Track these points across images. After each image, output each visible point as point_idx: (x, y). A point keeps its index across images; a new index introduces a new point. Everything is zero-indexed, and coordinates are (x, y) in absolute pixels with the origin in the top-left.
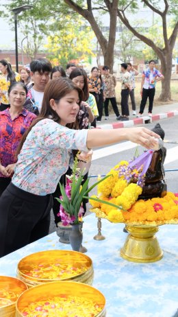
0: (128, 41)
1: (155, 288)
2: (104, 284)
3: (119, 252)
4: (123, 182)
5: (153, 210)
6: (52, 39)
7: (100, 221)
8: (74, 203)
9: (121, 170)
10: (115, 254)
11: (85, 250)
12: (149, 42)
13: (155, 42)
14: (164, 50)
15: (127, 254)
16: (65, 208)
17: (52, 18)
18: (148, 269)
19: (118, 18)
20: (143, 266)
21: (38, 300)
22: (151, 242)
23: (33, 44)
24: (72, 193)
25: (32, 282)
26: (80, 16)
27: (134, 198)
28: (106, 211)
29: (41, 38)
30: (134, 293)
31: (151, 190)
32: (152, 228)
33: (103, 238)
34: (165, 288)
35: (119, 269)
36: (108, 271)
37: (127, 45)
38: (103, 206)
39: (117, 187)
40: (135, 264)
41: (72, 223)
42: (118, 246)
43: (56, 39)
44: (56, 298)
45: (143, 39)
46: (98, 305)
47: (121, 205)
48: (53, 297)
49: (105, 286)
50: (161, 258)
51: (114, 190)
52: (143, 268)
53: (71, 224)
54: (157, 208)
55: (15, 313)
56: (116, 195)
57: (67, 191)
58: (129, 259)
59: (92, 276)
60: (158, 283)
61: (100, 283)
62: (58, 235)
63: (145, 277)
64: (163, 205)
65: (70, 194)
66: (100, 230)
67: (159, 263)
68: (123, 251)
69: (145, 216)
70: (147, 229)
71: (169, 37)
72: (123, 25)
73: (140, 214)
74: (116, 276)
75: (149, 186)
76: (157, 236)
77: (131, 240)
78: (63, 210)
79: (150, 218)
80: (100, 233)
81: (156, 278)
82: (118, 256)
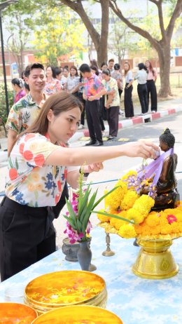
0: (121, 33)
1: (174, 306)
2: (118, 306)
3: (131, 268)
4: (133, 194)
5: (167, 222)
6: (39, 33)
7: (108, 236)
8: (81, 219)
9: (129, 181)
10: (127, 271)
11: (94, 269)
12: (145, 34)
13: (150, 33)
14: (161, 41)
15: (140, 270)
16: (72, 225)
17: (38, 11)
18: (164, 286)
19: (110, 9)
20: (158, 283)
22: (165, 256)
23: (18, 41)
24: (79, 208)
25: (42, 308)
26: (68, 8)
27: (147, 212)
28: (116, 225)
29: (27, 34)
30: (151, 313)
31: (163, 201)
32: (166, 241)
33: (112, 254)
35: (133, 287)
36: (121, 290)
37: (121, 37)
38: (112, 220)
39: (126, 200)
40: (149, 281)
41: (80, 239)
42: (129, 262)
43: (43, 34)
45: (138, 30)
47: (132, 219)
49: (120, 307)
50: (177, 273)
51: (123, 202)
52: (159, 285)
53: (78, 241)
54: (171, 219)
56: (126, 208)
57: (73, 206)
58: (143, 275)
59: (105, 298)
60: (176, 301)
61: (113, 304)
62: (64, 253)
63: (161, 294)
64: (177, 216)
65: (77, 210)
66: (108, 245)
67: (175, 279)
68: (135, 267)
69: (158, 229)
70: (161, 242)
71: (166, 27)
72: (116, 16)
73: (153, 227)
74: (130, 296)
75: (161, 197)
76: (171, 249)
77: (143, 255)
78: (70, 228)
79: (164, 231)
80: (108, 249)
81: (174, 296)
82: (130, 273)
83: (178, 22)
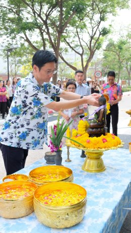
1: (106, 185)
3: (81, 168)
5: (102, 142)
6: (25, 67)
10: (79, 169)
12: (74, 68)
13: (77, 68)
15: (86, 168)
16: (53, 142)
17: (25, 56)
18: (99, 176)
20: (96, 174)
21: (44, 194)
22: (99, 161)
23: (14, 70)
24: (57, 133)
25: (39, 183)
29: (19, 66)
30: (95, 188)
31: (99, 131)
33: (70, 161)
34: (112, 185)
35: (83, 176)
37: (62, 71)
40: (91, 173)
41: (56, 151)
42: (79, 165)
43: (27, 67)
44: (55, 192)
46: (81, 195)
48: (53, 191)
50: (105, 169)
52: (97, 176)
54: (104, 141)
55: (33, 201)
58: (88, 170)
60: (107, 182)
62: (46, 159)
63: (98, 180)
64: (108, 139)
66: (68, 156)
67: (105, 172)
68: (83, 167)
69: (98, 145)
70: (98, 153)
71: (84, 66)
73: (95, 144)
74: (82, 180)
75: (99, 129)
76: (102, 157)
77: (88, 160)
78: (52, 143)
79: (101, 146)
80: (68, 158)
81: (105, 180)
82: (81, 170)
83: (90, 64)
